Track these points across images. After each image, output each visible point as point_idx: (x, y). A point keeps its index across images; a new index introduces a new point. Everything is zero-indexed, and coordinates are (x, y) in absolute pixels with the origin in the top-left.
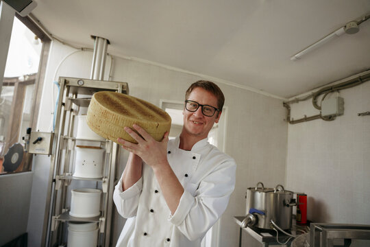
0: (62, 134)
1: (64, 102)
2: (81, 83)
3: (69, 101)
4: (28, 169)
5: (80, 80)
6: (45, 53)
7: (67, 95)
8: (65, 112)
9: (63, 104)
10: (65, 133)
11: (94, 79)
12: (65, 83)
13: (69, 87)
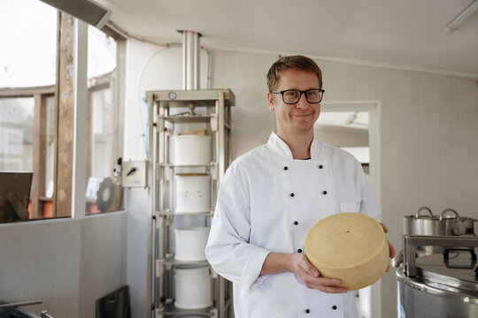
0: (157, 161)
1: (155, 122)
2: (172, 96)
3: (162, 121)
4: (120, 208)
5: (171, 92)
6: (121, 56)
7: (158, 113)
8: (158, 134)
9: (155, 125)
10: (161, 160)
11: (189, 88)
12: (154, 98)
13: (158, 102)
